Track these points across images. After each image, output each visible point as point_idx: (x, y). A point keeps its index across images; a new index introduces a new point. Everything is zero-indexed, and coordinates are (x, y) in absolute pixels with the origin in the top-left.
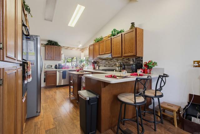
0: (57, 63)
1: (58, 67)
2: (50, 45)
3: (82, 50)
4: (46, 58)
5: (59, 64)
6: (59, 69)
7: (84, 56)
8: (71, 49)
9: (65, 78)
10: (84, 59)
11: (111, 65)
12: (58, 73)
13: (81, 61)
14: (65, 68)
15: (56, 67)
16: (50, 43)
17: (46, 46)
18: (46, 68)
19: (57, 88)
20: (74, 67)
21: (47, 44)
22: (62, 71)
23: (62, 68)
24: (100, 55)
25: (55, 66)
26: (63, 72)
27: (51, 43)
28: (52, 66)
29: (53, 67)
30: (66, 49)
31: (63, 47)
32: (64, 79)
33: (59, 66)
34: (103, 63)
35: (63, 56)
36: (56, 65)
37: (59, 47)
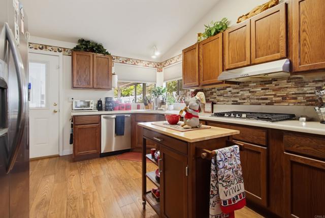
0: (102, 95)
1: (103, 106)
2: (85, 50)
3: (160, 65)
4: (75, 83)
5: (106, 98)
6: (106, 110)
7: (163, 80)
8: (135, 64)
9: (123, 135)
10: (164, 86)
11: (266, 99)
12: (104, 122)
13: (159, 92)
14: (121, 108)
15: (99, 107)
16: (84, 47)
17: (75, 53)
18: (74, 108)
19: (102, 159)
20: (142, 105)
21: (77, 49)
22: (114, 116)
23: (114, 109)
24: (227, 70)
25: (96, 103)
26: (116, 119)
27: (86, 45)
28: (88, 104)
29: (93, 105)
30: (123, 62)
31: (117, 57)
32: (119, 137)
33: (106, 102)
34: (229, 94)
35: (116, 79)
36: (100, 102)
37: (107, 56)
